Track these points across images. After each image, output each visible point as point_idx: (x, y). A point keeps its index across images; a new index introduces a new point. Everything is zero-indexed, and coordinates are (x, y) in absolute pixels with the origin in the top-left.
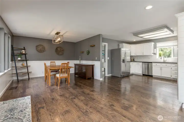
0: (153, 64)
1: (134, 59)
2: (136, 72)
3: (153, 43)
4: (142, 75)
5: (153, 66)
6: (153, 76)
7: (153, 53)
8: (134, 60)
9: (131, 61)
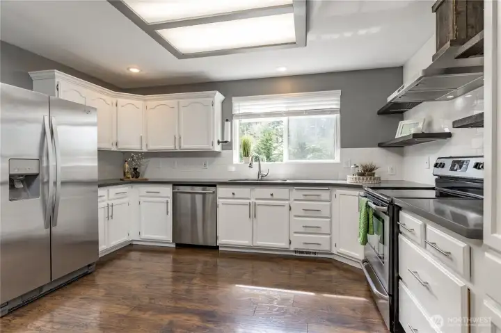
0: (221, 191)
1: (135, 169)
2: (144, 236)
3: (219, 97)
4: (174, 245)
5: (220, 201)
6: (220, 249)
7: (219, 142)
8: (136, 173)
9: (103, 184)
